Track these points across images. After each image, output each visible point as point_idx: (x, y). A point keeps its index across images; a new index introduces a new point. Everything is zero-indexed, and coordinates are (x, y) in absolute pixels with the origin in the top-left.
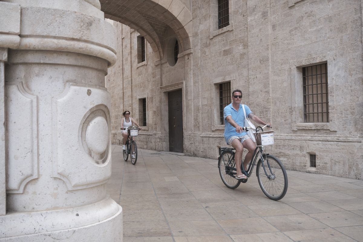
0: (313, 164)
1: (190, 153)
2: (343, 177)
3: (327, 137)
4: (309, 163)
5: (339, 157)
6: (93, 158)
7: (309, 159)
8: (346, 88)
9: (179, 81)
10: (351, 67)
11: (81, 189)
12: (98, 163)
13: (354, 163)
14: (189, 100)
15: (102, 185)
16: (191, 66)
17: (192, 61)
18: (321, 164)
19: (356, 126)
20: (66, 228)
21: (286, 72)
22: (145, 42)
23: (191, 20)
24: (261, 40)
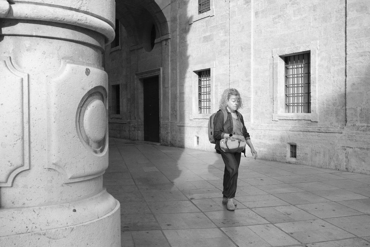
0: (294, 155)
1: (167, 143)
2: (323, 168)
3: (308, 127)
4: (289, 154)
5: (319, 147)
6: (91, 146)
7: (290, 150)
8: (329, 79)
9: (156, 68)
10: (334, 58)
11: (78, 182)
12: (96, 152)
13: (334, 154)
14: (166, 88)
15: (99, 177)
16: (168, 52)
17: (170, 47)
18: (301, 155)
19: (338, 117)
20: (63, 226)
21: (269, 61)
22: (120, 25)
23: (170, 4)
24: (243, 27)
